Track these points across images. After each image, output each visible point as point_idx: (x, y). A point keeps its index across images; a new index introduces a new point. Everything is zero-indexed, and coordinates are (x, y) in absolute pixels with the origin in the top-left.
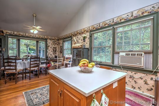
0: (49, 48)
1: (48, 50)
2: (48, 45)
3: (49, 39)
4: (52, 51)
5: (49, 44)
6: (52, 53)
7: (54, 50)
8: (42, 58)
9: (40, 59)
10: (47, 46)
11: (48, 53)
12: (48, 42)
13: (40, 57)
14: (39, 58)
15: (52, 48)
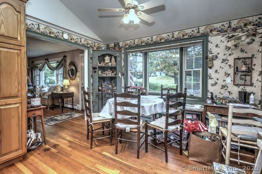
0: (217, 63)
1: (210, 71)
2: (210, 55)
3: (214, 33)
4: (227, 75)
5: (215, 51)
6: (229, 80)
7: (237, 70)
8: (192, 96)
9: (185, 100)
10: (207, 58)
11: (210, 82)
12: (210, 44)
13: (186, 94)
14: (185, 96)
15: (231, 62)
